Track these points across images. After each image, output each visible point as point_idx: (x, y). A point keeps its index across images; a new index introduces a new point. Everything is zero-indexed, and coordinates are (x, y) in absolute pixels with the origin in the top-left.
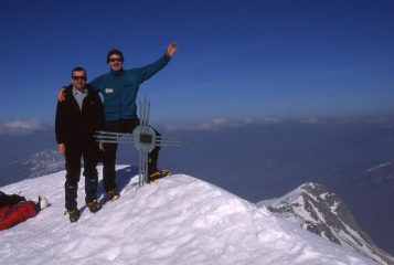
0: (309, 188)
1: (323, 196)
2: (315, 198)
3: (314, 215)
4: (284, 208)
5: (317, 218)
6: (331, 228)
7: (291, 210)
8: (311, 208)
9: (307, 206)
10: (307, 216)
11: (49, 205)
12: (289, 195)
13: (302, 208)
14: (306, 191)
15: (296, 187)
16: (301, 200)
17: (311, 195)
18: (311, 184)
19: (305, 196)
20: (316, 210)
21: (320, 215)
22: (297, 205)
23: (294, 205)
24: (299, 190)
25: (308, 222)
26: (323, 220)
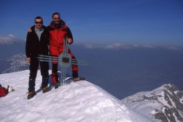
0: (168, 87)
1: (176, 92)
2: (171, 93)
3: (169, 103)
4: (152, 97)
5: (171, 105)
6: (179, 111)
7: (156, 99)
8: (168, 98)
9: (166, 97)
10: (165, 103)
11: (13, 90)
12: (156, 90)
13: (163, 98)
14: (166, 89)
15: (160, 86)
16: (162, 94)
17: (169, 91)
18: (169, 85)
19: (165, 91)
20: (171, 100)
21: (173, 103)
22: (160, 96)
23: (158, 96)
24: (162, 88)
25: (165, 106)
26: (175, 106)
